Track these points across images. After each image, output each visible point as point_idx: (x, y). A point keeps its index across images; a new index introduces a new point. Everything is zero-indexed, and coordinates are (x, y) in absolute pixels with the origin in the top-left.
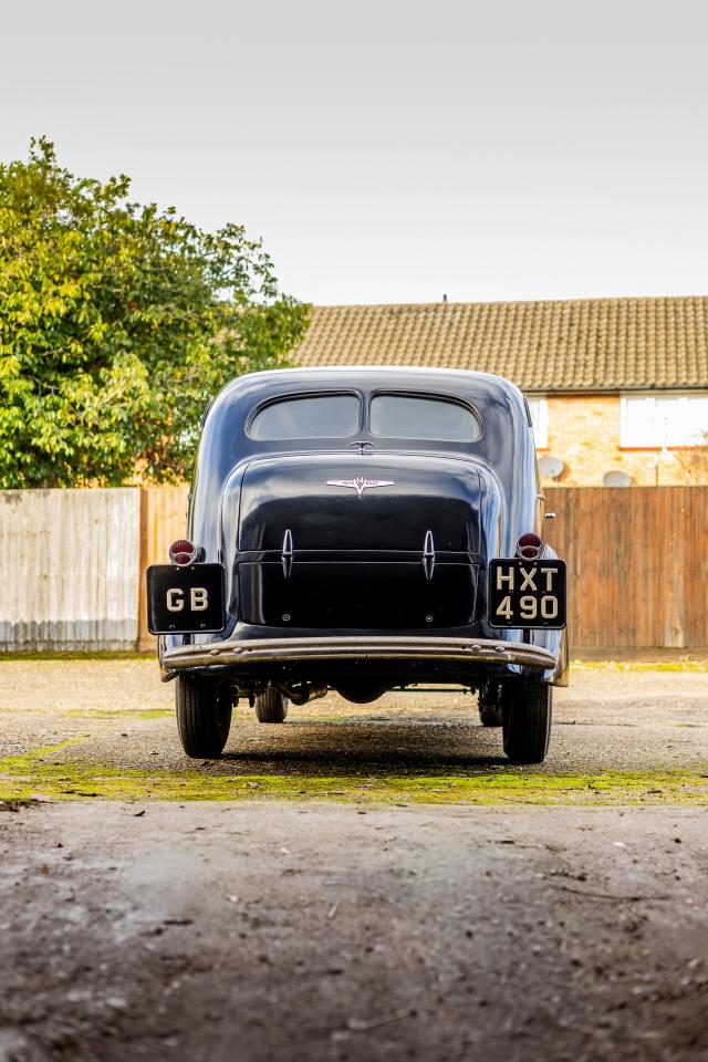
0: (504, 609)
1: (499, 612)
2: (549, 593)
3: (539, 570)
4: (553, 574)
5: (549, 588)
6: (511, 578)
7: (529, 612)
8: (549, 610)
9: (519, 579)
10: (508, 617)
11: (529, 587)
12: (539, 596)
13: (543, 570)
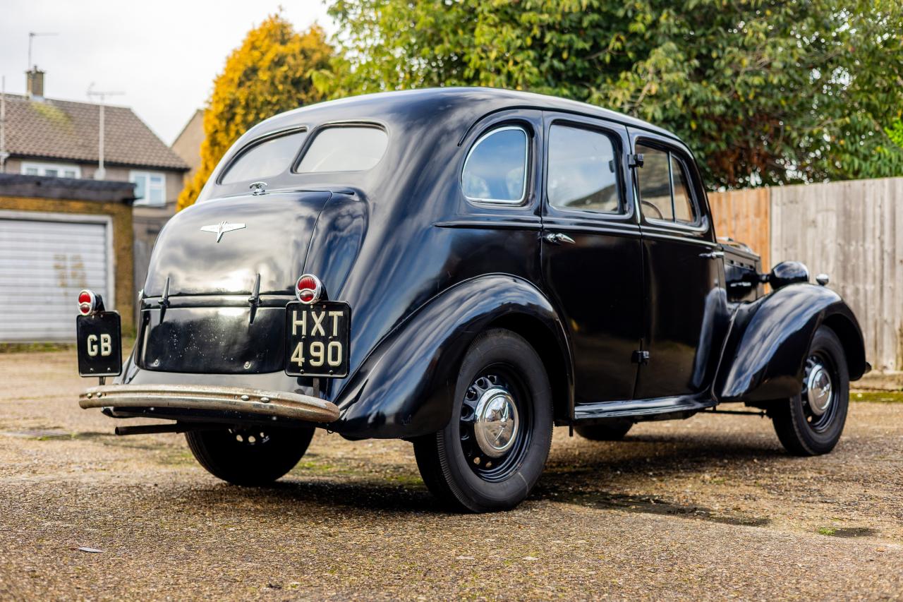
0: (297, 356)
1: (293, 359)
2: (334, 339)
3: (327, 314)
4: (339, 317)
5: (335, 333)
6: (303, 323)
7: (317, 359)
8: (335, 358)
9: (310, 324)
10: (300, 364)
11: (318, 332)
12: (326, 341)
13: (331, 313)
